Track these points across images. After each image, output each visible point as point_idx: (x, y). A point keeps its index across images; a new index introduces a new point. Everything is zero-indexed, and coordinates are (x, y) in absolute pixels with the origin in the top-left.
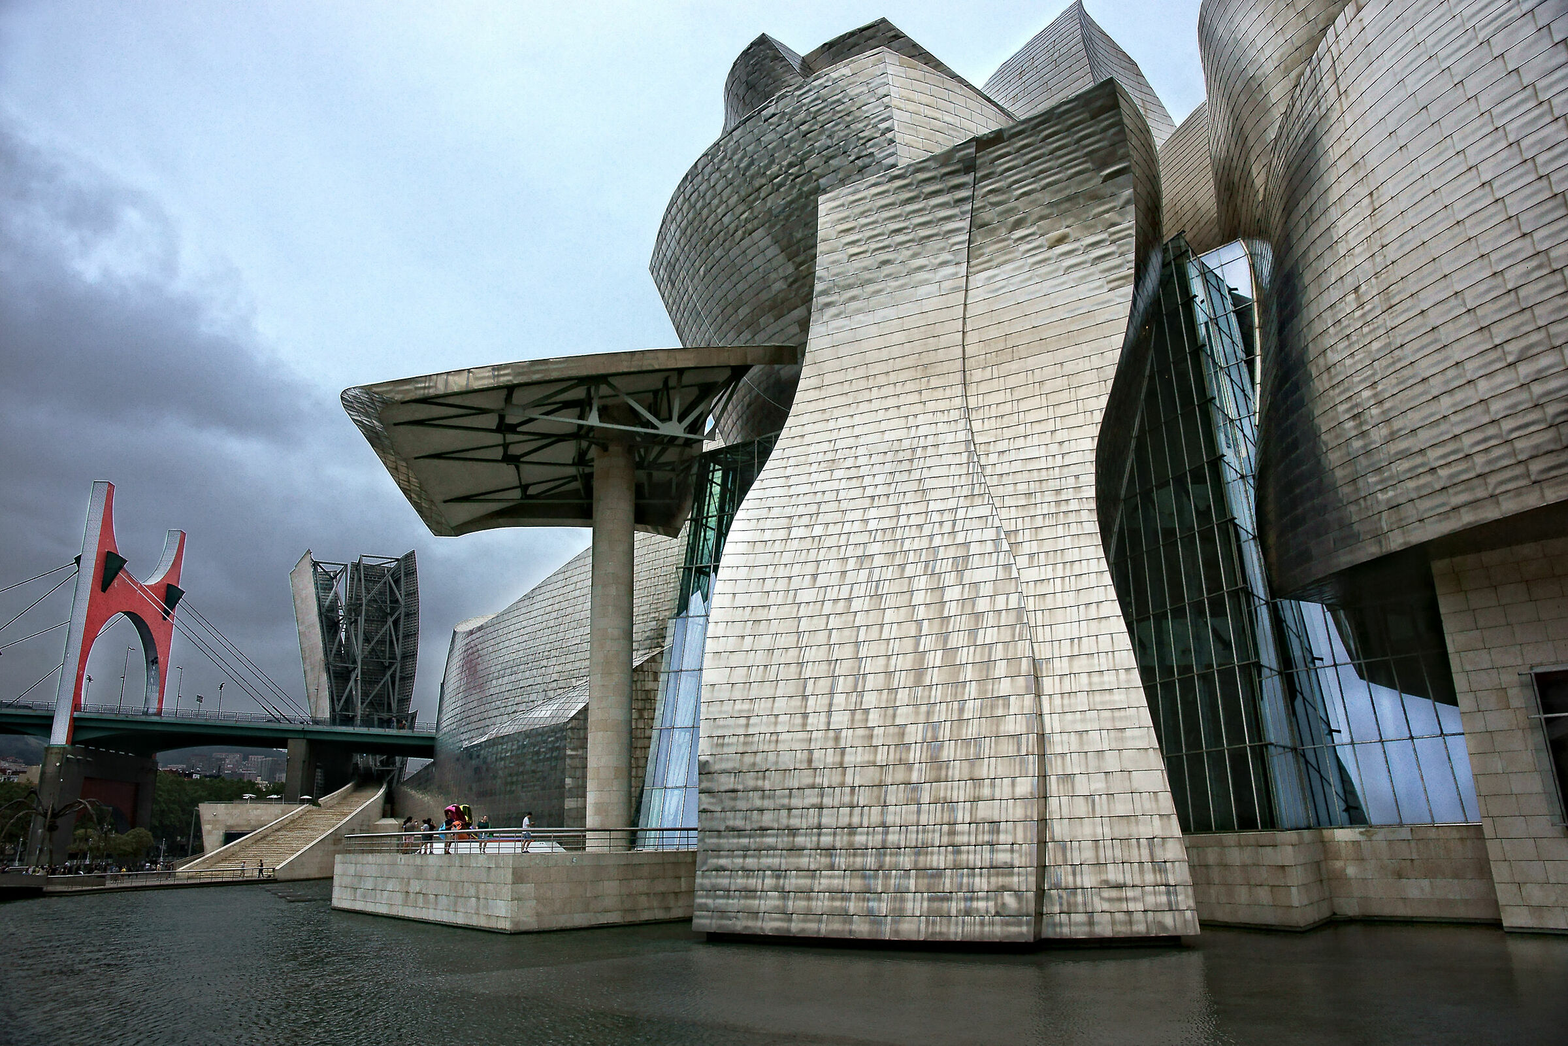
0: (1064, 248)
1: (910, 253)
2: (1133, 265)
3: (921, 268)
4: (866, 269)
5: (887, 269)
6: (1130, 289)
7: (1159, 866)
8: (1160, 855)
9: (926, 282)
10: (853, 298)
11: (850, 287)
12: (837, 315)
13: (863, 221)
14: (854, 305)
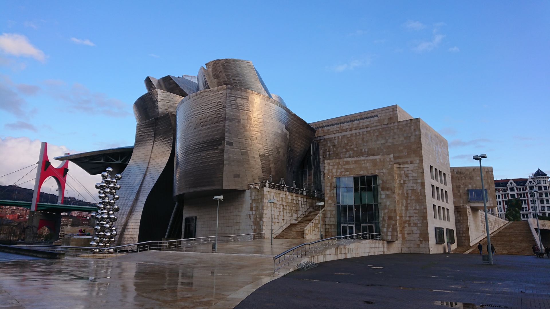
0: (165, 140)
1: (147, 137)
2: (172, 145)
3: (148, 140)
4: (141, 139)
5: (144, 139)
6: (171, 149)
7: (134, 241)
8: (135, 240)
9: (148, 143)
10: (139, 144)
11: (139, 141)
12: (137, 146)
13: (142, 130)
14: (139, 145)
